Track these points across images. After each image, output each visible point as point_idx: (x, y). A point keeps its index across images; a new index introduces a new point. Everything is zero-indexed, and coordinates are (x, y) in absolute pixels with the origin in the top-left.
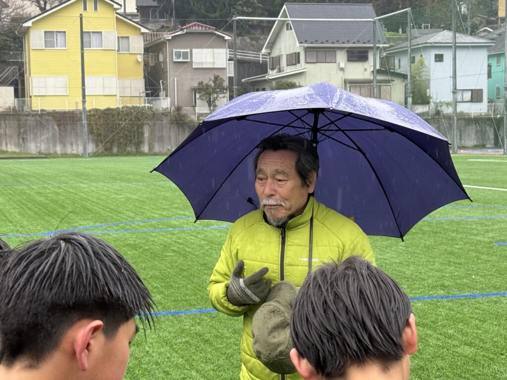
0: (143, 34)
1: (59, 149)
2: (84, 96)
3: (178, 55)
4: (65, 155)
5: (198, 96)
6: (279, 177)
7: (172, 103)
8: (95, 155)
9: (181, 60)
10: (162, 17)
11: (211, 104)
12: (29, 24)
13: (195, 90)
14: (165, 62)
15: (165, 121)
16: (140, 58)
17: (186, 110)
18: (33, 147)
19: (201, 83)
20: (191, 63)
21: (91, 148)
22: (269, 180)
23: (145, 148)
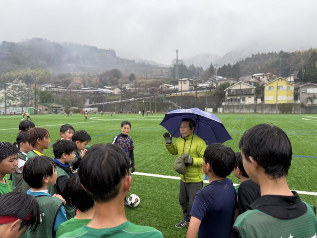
0: (294, 86)
1: (271, 112)
2: (277, 100)
3: (303, 90)
4: (272, 114)
5: (308, 100)
6: (185, 127)
7: (301, 102)
8: (280, 114)
9: (304, 91)
10: (300, 81)
11: (312, 102)
12: (265, 85)
13: (307, 99)
14: (299, 92)
15: (299, 106)
16: (293, 92)
17: (305, 103)
18: (265, 112)
19: (309, 97)
20: (307, 92)
21: (279, 112)
22: (183, 128)
23: (293, 112)
